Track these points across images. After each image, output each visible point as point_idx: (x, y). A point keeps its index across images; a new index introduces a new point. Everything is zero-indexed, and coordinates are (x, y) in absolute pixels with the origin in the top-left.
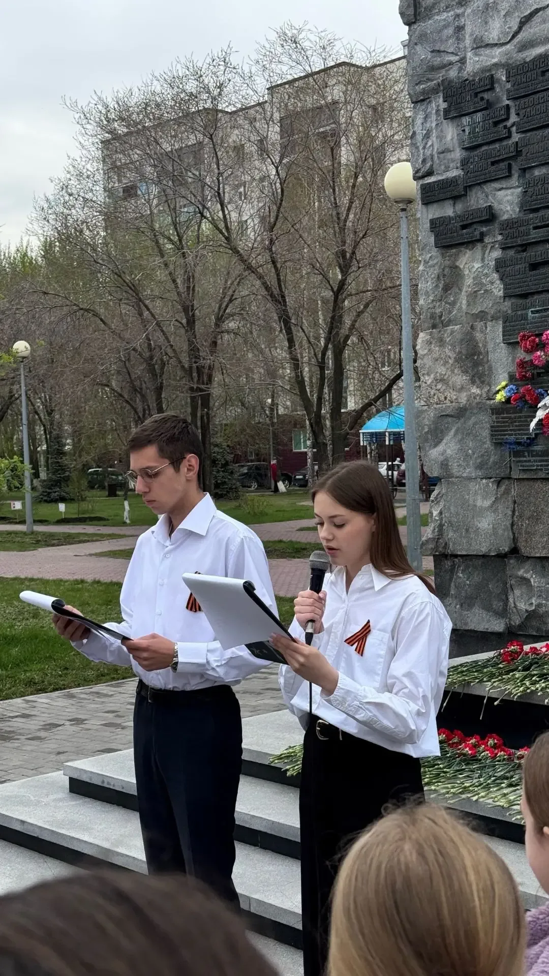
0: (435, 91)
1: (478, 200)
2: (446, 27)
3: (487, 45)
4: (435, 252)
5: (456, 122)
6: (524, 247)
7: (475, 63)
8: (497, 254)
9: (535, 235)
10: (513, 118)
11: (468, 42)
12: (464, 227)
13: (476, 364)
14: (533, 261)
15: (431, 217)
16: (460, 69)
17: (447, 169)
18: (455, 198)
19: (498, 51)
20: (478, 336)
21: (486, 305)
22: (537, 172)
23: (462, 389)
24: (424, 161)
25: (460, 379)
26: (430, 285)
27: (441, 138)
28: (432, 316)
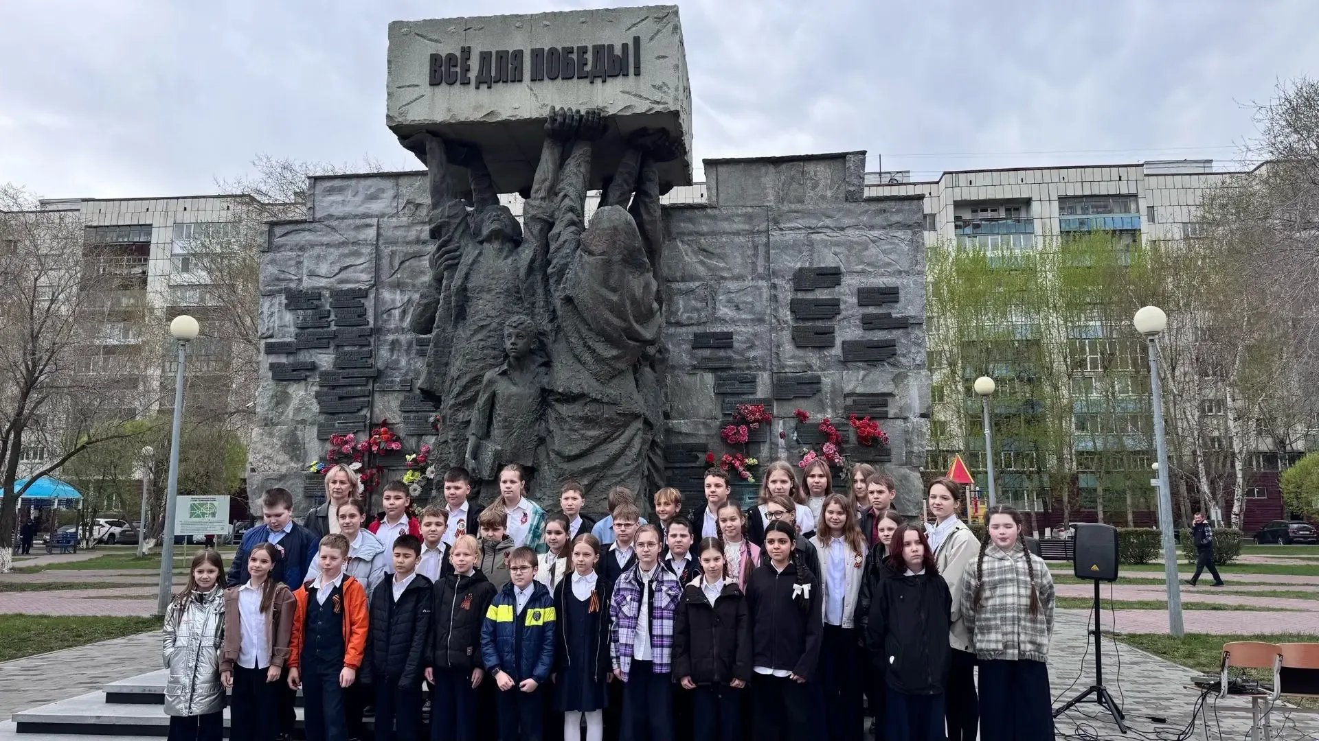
0: (279, 292)
1: (305, 357)
2: (290, 259)
3: (317, 276)
4: (270, 382)
5: (294, 312)
6: (334, 387)
7: (307, 283)
8: (316, 388)
9: (342, 382)
10: (332, 317)
11: (305, 271)
12: (294, 371)
13: (294, 449)
14: (341, 395)
15: (270, 361)
16: (298, 284)
17: (284, 336)
18: (289, 354)
19: (325, 280)
20: (299, 433)
21: (307, 416)
22: (346, 349)
23: (284, 463)
24: (268, 329)
25: (282, 457)
26: (266, 401)
27: (281, 318)
28: (266, 419)
